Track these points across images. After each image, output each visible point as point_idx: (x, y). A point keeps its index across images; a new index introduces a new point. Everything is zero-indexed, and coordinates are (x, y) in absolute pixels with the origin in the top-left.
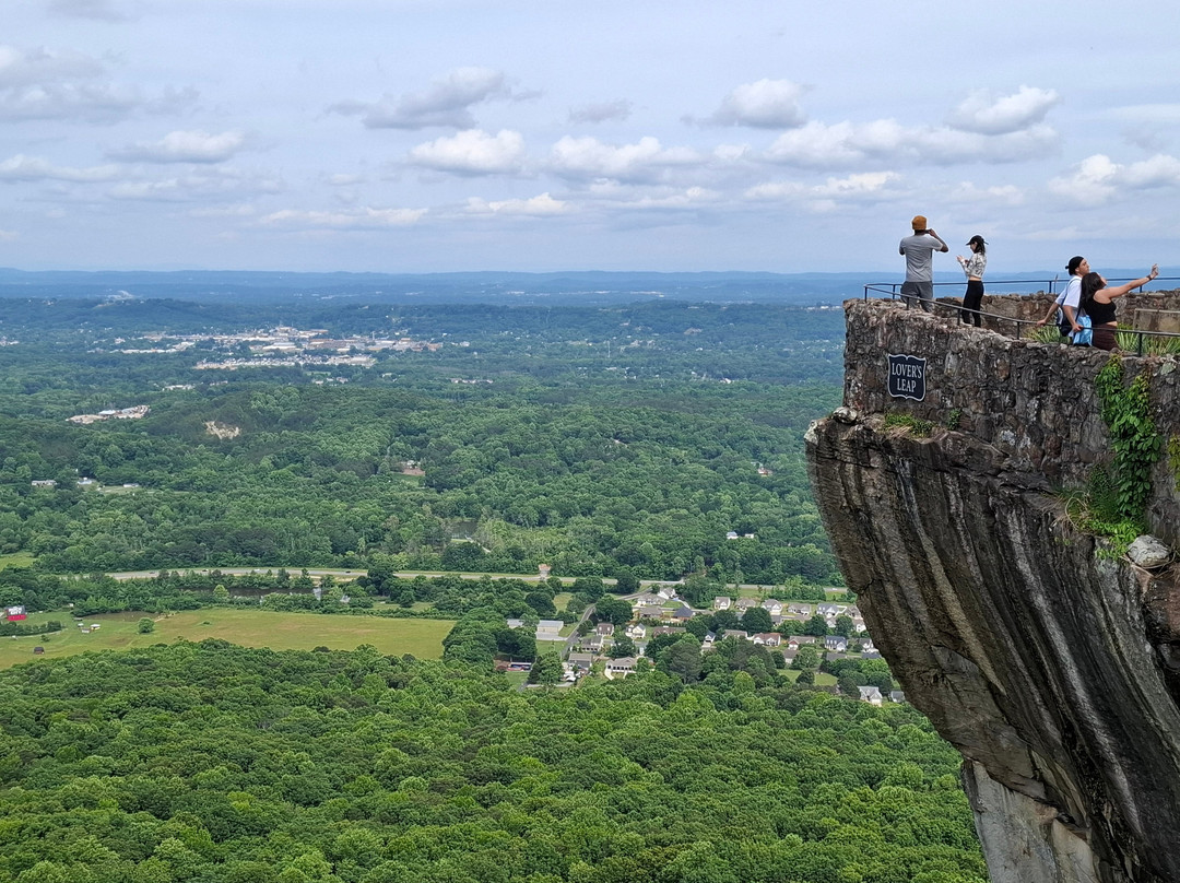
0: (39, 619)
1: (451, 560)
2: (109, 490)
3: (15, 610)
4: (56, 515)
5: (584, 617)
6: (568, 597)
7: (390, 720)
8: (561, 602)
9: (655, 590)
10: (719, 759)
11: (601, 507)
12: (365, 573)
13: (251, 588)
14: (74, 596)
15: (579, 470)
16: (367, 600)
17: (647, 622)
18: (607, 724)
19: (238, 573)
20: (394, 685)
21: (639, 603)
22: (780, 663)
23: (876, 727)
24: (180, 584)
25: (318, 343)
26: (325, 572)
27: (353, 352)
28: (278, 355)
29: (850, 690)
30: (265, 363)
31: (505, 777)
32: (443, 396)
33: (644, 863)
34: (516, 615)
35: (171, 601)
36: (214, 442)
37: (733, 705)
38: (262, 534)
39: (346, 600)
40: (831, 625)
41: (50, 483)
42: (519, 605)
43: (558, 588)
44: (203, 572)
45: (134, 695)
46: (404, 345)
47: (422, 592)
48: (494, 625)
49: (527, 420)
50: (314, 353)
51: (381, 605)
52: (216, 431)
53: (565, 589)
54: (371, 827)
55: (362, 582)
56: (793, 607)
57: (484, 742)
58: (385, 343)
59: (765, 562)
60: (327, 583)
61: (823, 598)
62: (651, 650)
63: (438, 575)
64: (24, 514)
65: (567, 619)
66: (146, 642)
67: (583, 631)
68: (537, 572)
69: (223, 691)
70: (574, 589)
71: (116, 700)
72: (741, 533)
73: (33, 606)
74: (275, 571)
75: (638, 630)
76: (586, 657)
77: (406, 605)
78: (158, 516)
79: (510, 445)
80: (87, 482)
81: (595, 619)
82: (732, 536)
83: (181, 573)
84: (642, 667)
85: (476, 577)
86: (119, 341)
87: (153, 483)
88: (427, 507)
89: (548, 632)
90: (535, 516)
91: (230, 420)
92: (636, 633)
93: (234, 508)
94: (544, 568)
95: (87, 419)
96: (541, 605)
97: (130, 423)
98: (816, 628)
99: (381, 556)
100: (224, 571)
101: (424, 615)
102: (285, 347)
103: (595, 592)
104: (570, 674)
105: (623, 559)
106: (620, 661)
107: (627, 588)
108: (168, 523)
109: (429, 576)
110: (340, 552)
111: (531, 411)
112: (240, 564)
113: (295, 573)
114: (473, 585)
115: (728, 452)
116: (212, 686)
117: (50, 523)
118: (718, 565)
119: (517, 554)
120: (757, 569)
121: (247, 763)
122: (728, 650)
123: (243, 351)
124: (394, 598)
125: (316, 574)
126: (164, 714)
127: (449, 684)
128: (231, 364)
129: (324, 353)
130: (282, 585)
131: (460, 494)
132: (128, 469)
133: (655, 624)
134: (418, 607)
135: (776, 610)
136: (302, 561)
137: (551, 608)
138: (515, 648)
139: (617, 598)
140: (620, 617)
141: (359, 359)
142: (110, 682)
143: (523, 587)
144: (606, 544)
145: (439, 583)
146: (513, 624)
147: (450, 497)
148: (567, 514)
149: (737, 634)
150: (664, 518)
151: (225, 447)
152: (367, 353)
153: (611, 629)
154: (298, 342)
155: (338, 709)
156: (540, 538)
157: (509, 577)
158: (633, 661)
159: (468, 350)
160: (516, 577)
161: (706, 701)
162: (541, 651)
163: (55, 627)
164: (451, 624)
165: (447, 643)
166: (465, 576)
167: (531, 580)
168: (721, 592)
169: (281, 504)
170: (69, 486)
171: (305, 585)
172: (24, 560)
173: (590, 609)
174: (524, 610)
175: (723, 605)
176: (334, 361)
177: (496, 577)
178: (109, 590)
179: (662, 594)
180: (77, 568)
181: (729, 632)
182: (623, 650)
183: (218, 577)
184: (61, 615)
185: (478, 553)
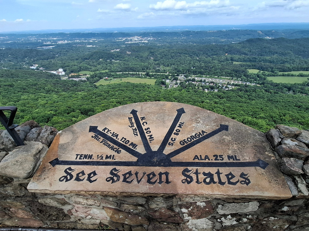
0: (109, 79)
1: (156, 72)
2: (116, 61)
3: (107, 77)
4: (110, 65)
5: (172, 79)
6: (170, 76)
7: (147, 93)
8: (169, 77)
9: (181, 76)
11: (176, 64)
12: (146, 73)
13: (133, 75)
14: (113, 76)
15: (173, 58)
16: (146, 77)
19: (131, 73)
20: (148, 88)
21: (179, 77)
22: (196, 86)
23: (205, 95)
24: (125, 74)
25: (140, 39)
26: (141, 73)
27: (145, 40)
28: (135, 41)
29: (204, 90)
30: (134, 42)
32: (156, 47)
34: (164, 79)
35: (124, 76)
36: (128, 54)
37: (189, 91)
38: (134, 68)
39: (144, 77)
40: (203, 81)
41: (109, 60)
42: (164, 77)
43: (169, 75)
44: (127, 73)
45: (118, 89)
46: (152, 39)
47: (153, 76)
48: (161, 80)
49: (167, 51)
50: (140, 40)
51: (148, 77)
52: (128, 53)
56: (198, 78)
57: (158, 96)
58: (149, 39)
59: (196, 72)
60: (141, 74)
61: (203, 77)
62: (180, 84)
63: (155, 73)
64: (106, 65)
65: (170, 80)
66: (121, 82)
67: (172, 81)
68: (167, 73)
69: (128, 88)
70: (171, 75)
71: (116, 89)
72: (193, 68)
73: (109, 77)
74: (135, 72)
75: (179, 81)
76: (172, 85)
77: (151, 77)
78: (121, 65)
79: (164, 54)
80: (113, 60)
81: (173, 80)
82: (192, 68)
83: (125, 73)
84: (178, 86)
85: (159, 74)
86: (116, 39)
87: (121, 60)
88: (154, 64)
89: (168, 81)
90: (167, 65)
91: (129, 51)
92: (178, 82)
93: (130, 64)
95: (112, 51)
96: (167, 78)
97: (117, 52)
98: (201, 81)
99: (148, 71)
100: (129, 72)
101: (153, 79)
102: (137, 39)
103: (174, 76)
104: (170, 87)
105: (178, 71)
107: (178, 75)
108: (123, 66)
109: (154, 73)
110: (143, 70)
111: (167, 49)
112: (131, 72)
113: (138, 73)
114: (159, 75)
115: (193, 55)
116: (127, 88)
117: (109, 66)
118: (190, 72)
119: (165, 71)
120: (195, 73)
121: (130, 98)
122: (189, 84)
123: (131, 40)
124: (149, 76)
125: (140, 73)
126: (121, 91)
127: (155, 88)
128: (130, 42)
129: (141, 40)
130: (136, 74)
131: (158, 62)
132: (118, 58)
133: (181, 80)
134: (152, 78)
135: (196, 79)
136: (138, 71)
138: (163, 83)
139: (176, 77)
140: (176, 79)
141: (146, 41)
142: (116, 87)
143: (165, 75)
144: (176, 69)
145: (155, 74)
146: (163, 80)
147: (157, 62)
148: (171, 65)
149: (191, 82)
150: (184, 65)
151: (129, 55)
152: (147, 40)
153: (175, 81)
154: (138, 39)
155: (141, 91)
156: (168, 68)
157: (163, 74)
158: (177, 85)
159: (160, 40)
160: (164, 74)
161: (185, 91)
162: (166, 84)
163: (111, 80)
164: (156, 80)
165: (155, 83)
166: (158, 74)
167: (166, 74)
168: (190, 76)
169: (136, 63)
170: (111, 61)
171: (139, 74)
172: (107, 71)
173: (173, 78)
175: (190, 78)
176: (143, 42)
177: (162, 74)
178: (117, 75)
179: (182, 76)
180: (113, 72)
182: (176, 84)
183: (129, 73)
184: (112, 78)
185: (160, 70)
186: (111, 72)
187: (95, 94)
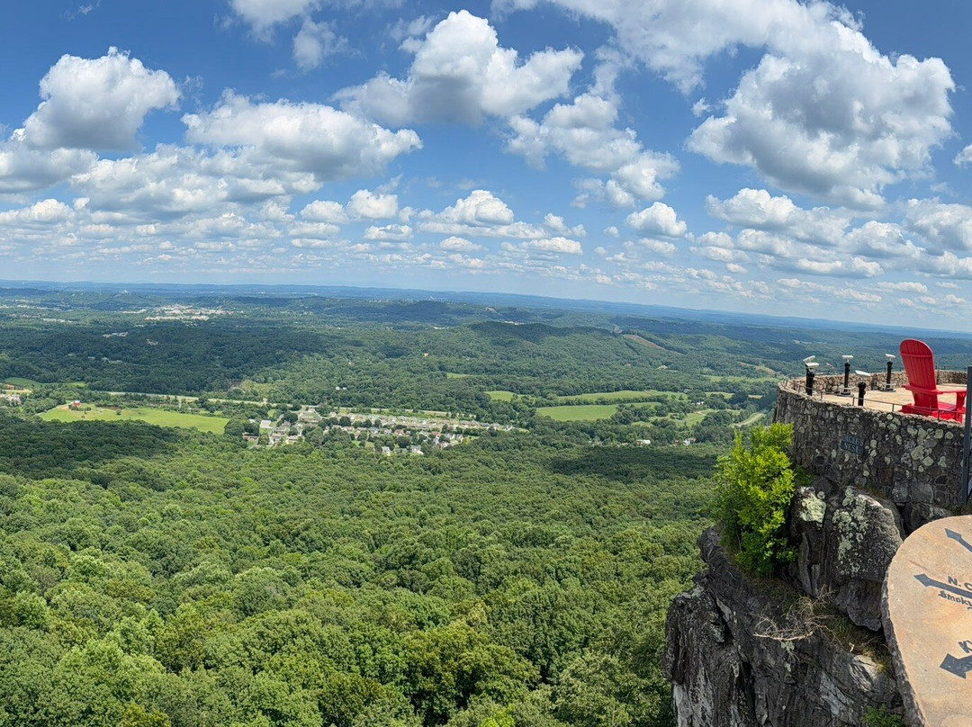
0: (85, 406)
1: (230, 397)
2: (113, 362)
3: (77, 402)
4: (94, 369)
5: (279, 420)
6: (273, 411)
7: (198, 458)
8: (271, 413)
9: (307, 409)
10: (323, 480)
11: (288, 377)
12: (197, 399)
13: (157, 401)
14: (97, 399)
15: (282, 363)
16: (198, 409)
17: (303, 421)
18: (282, 464)
19: (152, 396)
20: (202, 444)
21: (301, 414)
22: (353, 438)
23: (386, 464)
24: (132, 398)
25: (188, 311)
26: (183, 397)
27: (201, 314)
28: (174, 315)
29: (379, 449)
30: (170, 318)
31: (238, 486)
32: (232, 332)
33: (286, 527)
34: (253, 418)
35: (128, 404)
36: (149, 347)
37: (333, 456)
38: (162, 382)
39: (190, 408)
40: (373, 423)
41: (93, 358)
42: (255, 414)
43: (270, 408)
44: (141, 394)
45: (107, 439)
46: (219, 312)
47: (218, 408)
48: (244, 421)
49: (262, 342)
50: (187, 315)
51: (203, 411)
52: (150, 343)
53: (273, 408)
54: (180, 504)
55: (196, 402)
56: (360, 415)
57: (232, 470)
58: (213, 311)
59: (350, 398)
60: (184, 401)
61: (371, 412)
62: (304, 433)
63: (224, 401)
64: (84, 368)
65: (273, 420)
66: (118, 418)
67: (278, 425)
68: (262, 401)
69: (137, 440)
70: (277, 408)
71: (100, 439)
72: (341, 387)
73: (83, 401)
74: (165, 396)
76: (279, 435)
77: (212, 412)
78: (127, 372)
79: (255, 351)
80: (105, 359)
81: (283, 420)
82: (338, 388)
83: (133, 394)
84: (300, 440)
85: (239, 402)
87: (126, 360)
88: (222, 374)
89: (265, 425)
90: (263, 379)
91: (155, 339)
92: (299, 426)
93: (153, 372)
94: (265, 400)
95: (108, 336)
96: (263, 414)
97: (122, 337)
98: (367, 424)
99: (204, 392)
100: (147, 395)
101: (219, 416)
102: (177, 312)
103: (284, 409)
104: (272, 441)
105: (295, 397)
106: (292, 437)
107: (296, 408)
108: (130, 376)
109: (221, 401)
110: (189, 390)
111: (264, 338)
112: (153, 393)
113: (172, 397)
114: (237, 405)
115: (337, 356)
116: (134, 439)
117: (92, 372)
118: (332, 400)
119: (256, 394)
120: (346, 401)
121: (140, 471)
122: (332, 434)
123: (162, 313)
124: (207, 409)
125: (180, 398)
126: (116, 447)
127: (223, 444)
128: (158, 318)
129: (191, 314)
130: (167, 402)
131: (235, 370)
132: (119, 355)
133: (306, 423)
134: (216, 413)
135: (353, 417)
136: (175, 393)
137: (266, 415)
138: (253, 431)
139: (292, 412)
140: (293, 420)
141: (203, 317)
142: (100, 432)
143: (256, 406)
144: (290, 391)
145: (224, 404)
146: (252, 421)
147: (231, 371)
148: (275, 379)
149: (337, 427)
150: (312, 381)
151: (151, 348)
152: (206, 315)
153: (289, 424)
154: (182, 310)
155: (179, 452)
156: (265, 388)
157: (251, 402)
158: (297, 437)
159: (242, 314)
160: (254, 403)
161: (323, 454)
162: (261, 432)
163: (89, 409)
164: (228, 420)
165: (226, 427)
166: (235, 402)
167: (260, 404)
168: (332, 410)
169: (170, 371)
170: (100, 360)
171: (176, 402)
172: (82, 384)
173: (282, 416)
174: (256, 416)
175: (333, 415)
176: (194, 318)
177: (246, 402)
178: (108, 398)
179: (310, 411)
180: (99, 389)
181: (334, 426)
182: (293, 433)
183: (145, 397)
184: (92, 406)
185: (240, 393)
186: (93, 389)
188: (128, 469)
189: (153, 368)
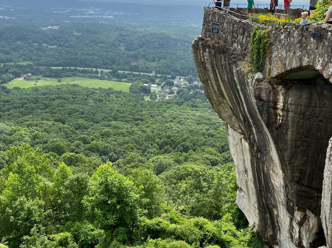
0: (35, 77)
1: (131, 70)
2: (50, 47)
3: (29, 74)
4: (38, 52)
5: (162, 85)
6: (159, 79)
7: (116, 106)
8: (157, 81)
9: (180, 78)
10: (191, 119)
11: (168, 58)
12: (111, 71)
13: (84, 72)
14: (43, 72)
15: (163, 48)
16: (111, 77)
17: (177, 86)
18: (166, 109)
19: (81, 69)
20: (117, 97)
21: (176, 82)
24: (67, 70)
25: (100, 12)
26: (101, 70)
27: (109, 15)
28: (91, 14)
30: (88, 17)
31: (142, 120)
32: (131, 27)
33: (172, 140)
34: (146, 83)
35: (66, 74)
36: (75, 36)
37: (196, 107)
38: (86, 60)
39: (106, 77)
41: (36, 44)
42: (147, 80)
43: (157, 77)
44: (73, 68)
45: (57, 96)
46: (121, 13)
47: (125, 76)
48: (141, 85)
50: (99, 15)
51: (115, 79)
52: (75, 33)
53: (159, 77)
55: (110, 72)
57: (137, 112)
58: (117, 13)
60: (102, 72)
62: (178, 93)
63: (128, 72)
64: (31, 51)
65: (158, 84)
66: (59, 84)
67: (162, 88)
68: (152, 73)
71: (52, 97)
73: (33, 74)
74: (90, 69)
75: (175, 88)
76: (163, 93)
77: (120, 79)
78: (62, 54)
79: (146, 41)
80: (45, 45)
81: (165, 85)
83: (68, 68)
84: (176, 97)
85: (137, 73)
86: (52, 9)
87: (60, 46)
88: (126, 55)
89: (154, 88)
90: (152, 59)
91: (79, 31)
92: (175, 89)
93: (80, 53)
94: (154, 72)
95: (44, 29)
96: (152, 81)
97: (55, 30)
99: (114, 66)
100: (78, 68)
101: (125, 82)
102: (92, 12)
103: (165, 78)
104: (158, 97)
105: (173, 71)
106: (170, 95)
107: (173, 78)
108: (64, 56)
109: (126, 72)
110: (105, 65)
112: (81, 67)
113: (94, 69)
114: (136, 75)
116: (75, 95)
117: (37, 54)
119: (147, 68)
121: (83, 113)
123: (82, 13)
124: (117, 78)
125: (99, 70)
126: (64, 101)
127: (130, 98)
128: (79, 16)
129: (102, 15)
130: (91, 72)
131: (134, 52)
132: (55, 42)
133: (179, 87)
134: (123, 80)
136: (97, 67)
137: (155, 82)
138: (147, 91)
139: (170, 80)
140: (172, 84)
141: (110, 17)
142: (51, 92)
143: (148, 76)
144: (169, 67)
145: (128, 74)
146: (146, 85)
147: (132, 53)
148: (159, 59)
149: (198, 90)
150: (183, 61)
151: (78, 38)
152: (112, 15)
153: (169, 87)
154: (95, 11)
155: (104, 102)
156: (154, 64)
157: (145, 74)
158: (173, 95)
159: (137, 16)
160: (147, 74)
161: (190, 105)
162: (152, 92)
163: (39, 79)
164: (131, 84)
165: (130, 88)
166: (135, 73)
167: (150, 75)
168: (195, 80)
169: (91, 52)
170: (41, 45)
171: (97, 72)
172: (31, 63)
173: (164, 82)
174: (149, 82)
175: (196, 83)
176: (104, 17)
177: (142, 73)
178: (51, 71)
179: (181, 80)
180: (44, 65)
181: (196, 90)
182: (172, 93)
183: (76, 70)
184: (40, 77)
185: (138, 67)
186: (40, 65)
187: (7, 103)
188: (75, 112)
189: (79, 50)
